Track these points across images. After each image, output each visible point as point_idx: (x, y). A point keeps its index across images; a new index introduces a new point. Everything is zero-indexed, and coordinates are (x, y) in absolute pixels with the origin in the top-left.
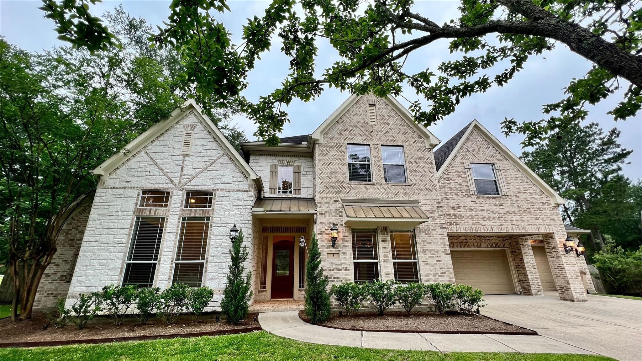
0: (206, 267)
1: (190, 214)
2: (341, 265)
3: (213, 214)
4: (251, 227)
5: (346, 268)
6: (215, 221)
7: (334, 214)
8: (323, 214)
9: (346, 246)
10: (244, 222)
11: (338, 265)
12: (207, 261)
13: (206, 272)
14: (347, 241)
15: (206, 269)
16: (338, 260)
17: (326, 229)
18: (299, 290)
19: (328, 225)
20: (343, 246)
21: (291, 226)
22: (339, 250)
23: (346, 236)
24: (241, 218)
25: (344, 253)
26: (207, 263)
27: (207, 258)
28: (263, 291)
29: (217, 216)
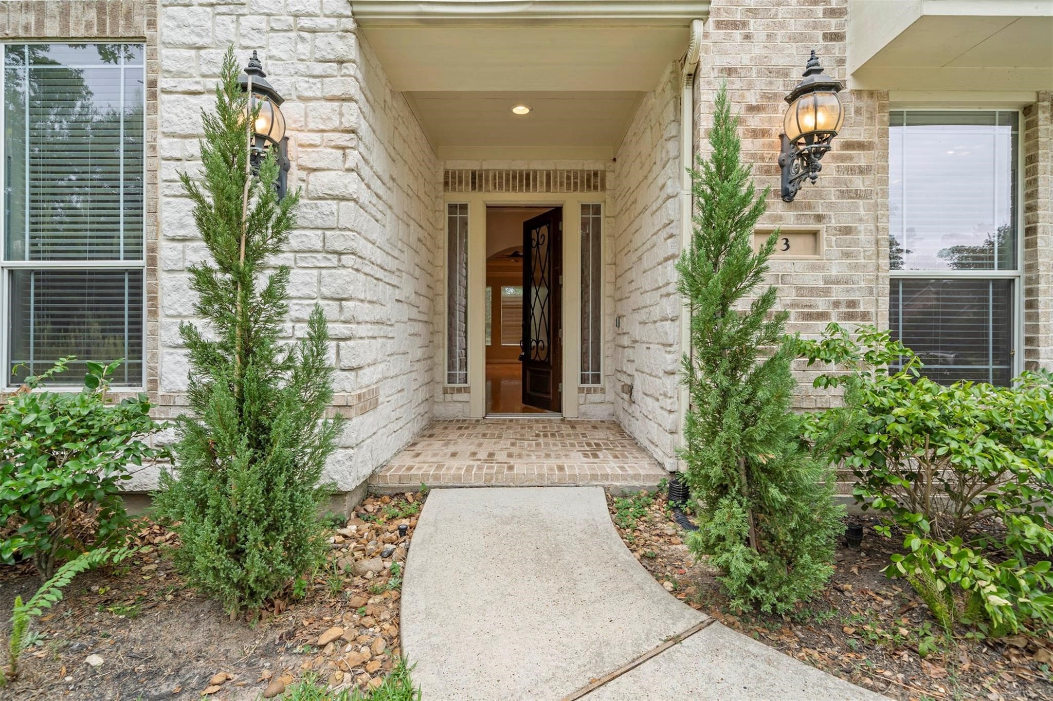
0: (153, 291)
1: (40, 24)
2: (826, 292)
3: (152, 24)
4: (353, 89)
5: (852, 304)
6: (167, 64)
7: (795, 26)
8: (735, 25)
9: (858, 195)
10: (319, 69)
11: (813, 291)
12: (153, 261)
13: (153, 313)
14: (862, 171)
15: (153, 299)
16: (814, 268)
17: (751, 109)
18: (581, 390)
19: (761, 84)
20: (843, 194)
21: (550, 166)
22: (819, 218)
23: (860, 146)
24: (301, 47)
25: (847, 231)
26: (153, 272)
27: (152, 250)
28: (459, 390)
29: (177, 36)
